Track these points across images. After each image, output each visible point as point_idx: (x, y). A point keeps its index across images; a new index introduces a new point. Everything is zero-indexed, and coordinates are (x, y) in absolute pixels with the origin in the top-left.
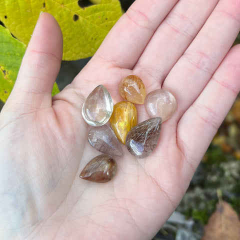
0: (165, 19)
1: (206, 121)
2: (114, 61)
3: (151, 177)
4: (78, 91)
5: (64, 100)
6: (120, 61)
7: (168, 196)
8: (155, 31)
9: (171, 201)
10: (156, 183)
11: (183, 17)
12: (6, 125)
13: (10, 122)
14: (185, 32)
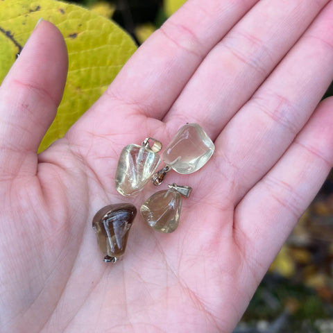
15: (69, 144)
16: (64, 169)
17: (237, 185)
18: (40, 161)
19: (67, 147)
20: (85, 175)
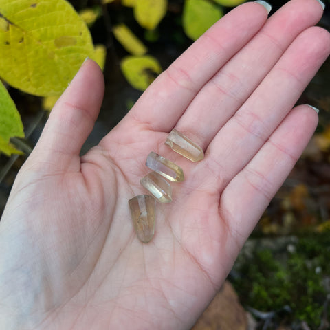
0: (211, 78)
1: (257, 189)
2: (148, 123)
3: (189, 253)
4: (107, 154)
5: (91, 163)
6: (155, 124)
7: (209, 277)
8: (197, 93)
9: (212, 282)
10: (195, 260)
11: (232, 77)
12: (25, 187)
13: (30, 183)
14: (233, 94)
15: (102, 150)
16: (99, 166)
17: (222, 178)
18: (82, 162)
19: (101, 152)
20: (115, 172)
